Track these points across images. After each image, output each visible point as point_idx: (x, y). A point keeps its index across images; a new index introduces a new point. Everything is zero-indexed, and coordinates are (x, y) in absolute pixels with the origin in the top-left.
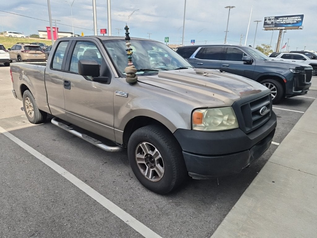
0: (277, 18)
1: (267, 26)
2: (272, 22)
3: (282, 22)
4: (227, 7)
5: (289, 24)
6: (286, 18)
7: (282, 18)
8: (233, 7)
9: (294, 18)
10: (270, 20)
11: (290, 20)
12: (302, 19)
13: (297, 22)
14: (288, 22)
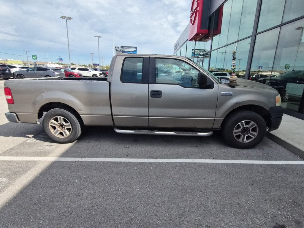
0: (122, 47)
1: (118, 52)
2: (120, 50)
3: (126, 50)
4: (96, 36)
5: (130, 52)
6: (128, 48)
7: (125, 48)
8: (100, 37)
9: (132, 48)
10: (118, 48)
11: (130, 49)
12: (137, 49)
13: (134, 51)
14: (129, 51)
